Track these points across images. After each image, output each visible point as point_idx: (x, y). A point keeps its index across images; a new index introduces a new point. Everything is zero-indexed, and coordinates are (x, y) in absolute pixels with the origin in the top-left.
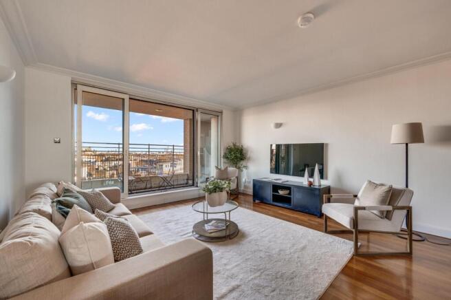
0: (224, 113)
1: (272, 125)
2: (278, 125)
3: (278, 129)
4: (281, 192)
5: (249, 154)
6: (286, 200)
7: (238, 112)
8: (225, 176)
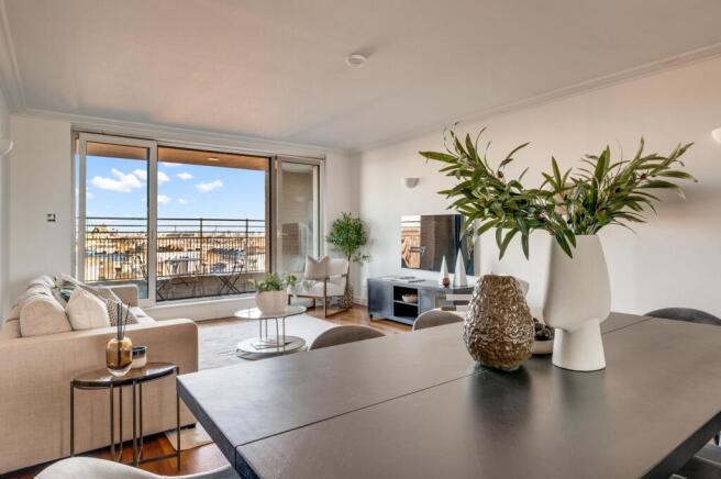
0: (328, 159)
1: (403, 182)
2: (413, 182)
3: (413, 189)
4: (406, 299)
5: (373, 235)
6: (411, 311)
7: (354, 157)
8: (322, 274)
